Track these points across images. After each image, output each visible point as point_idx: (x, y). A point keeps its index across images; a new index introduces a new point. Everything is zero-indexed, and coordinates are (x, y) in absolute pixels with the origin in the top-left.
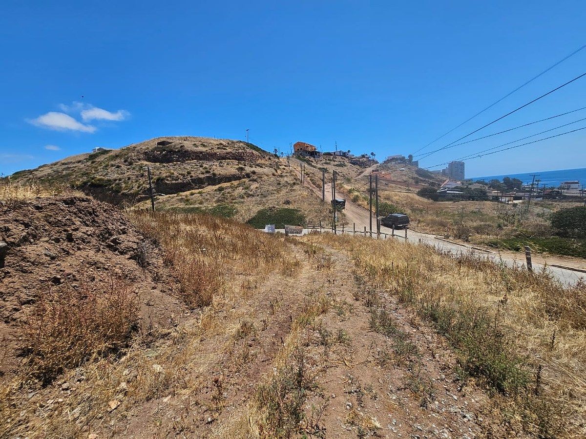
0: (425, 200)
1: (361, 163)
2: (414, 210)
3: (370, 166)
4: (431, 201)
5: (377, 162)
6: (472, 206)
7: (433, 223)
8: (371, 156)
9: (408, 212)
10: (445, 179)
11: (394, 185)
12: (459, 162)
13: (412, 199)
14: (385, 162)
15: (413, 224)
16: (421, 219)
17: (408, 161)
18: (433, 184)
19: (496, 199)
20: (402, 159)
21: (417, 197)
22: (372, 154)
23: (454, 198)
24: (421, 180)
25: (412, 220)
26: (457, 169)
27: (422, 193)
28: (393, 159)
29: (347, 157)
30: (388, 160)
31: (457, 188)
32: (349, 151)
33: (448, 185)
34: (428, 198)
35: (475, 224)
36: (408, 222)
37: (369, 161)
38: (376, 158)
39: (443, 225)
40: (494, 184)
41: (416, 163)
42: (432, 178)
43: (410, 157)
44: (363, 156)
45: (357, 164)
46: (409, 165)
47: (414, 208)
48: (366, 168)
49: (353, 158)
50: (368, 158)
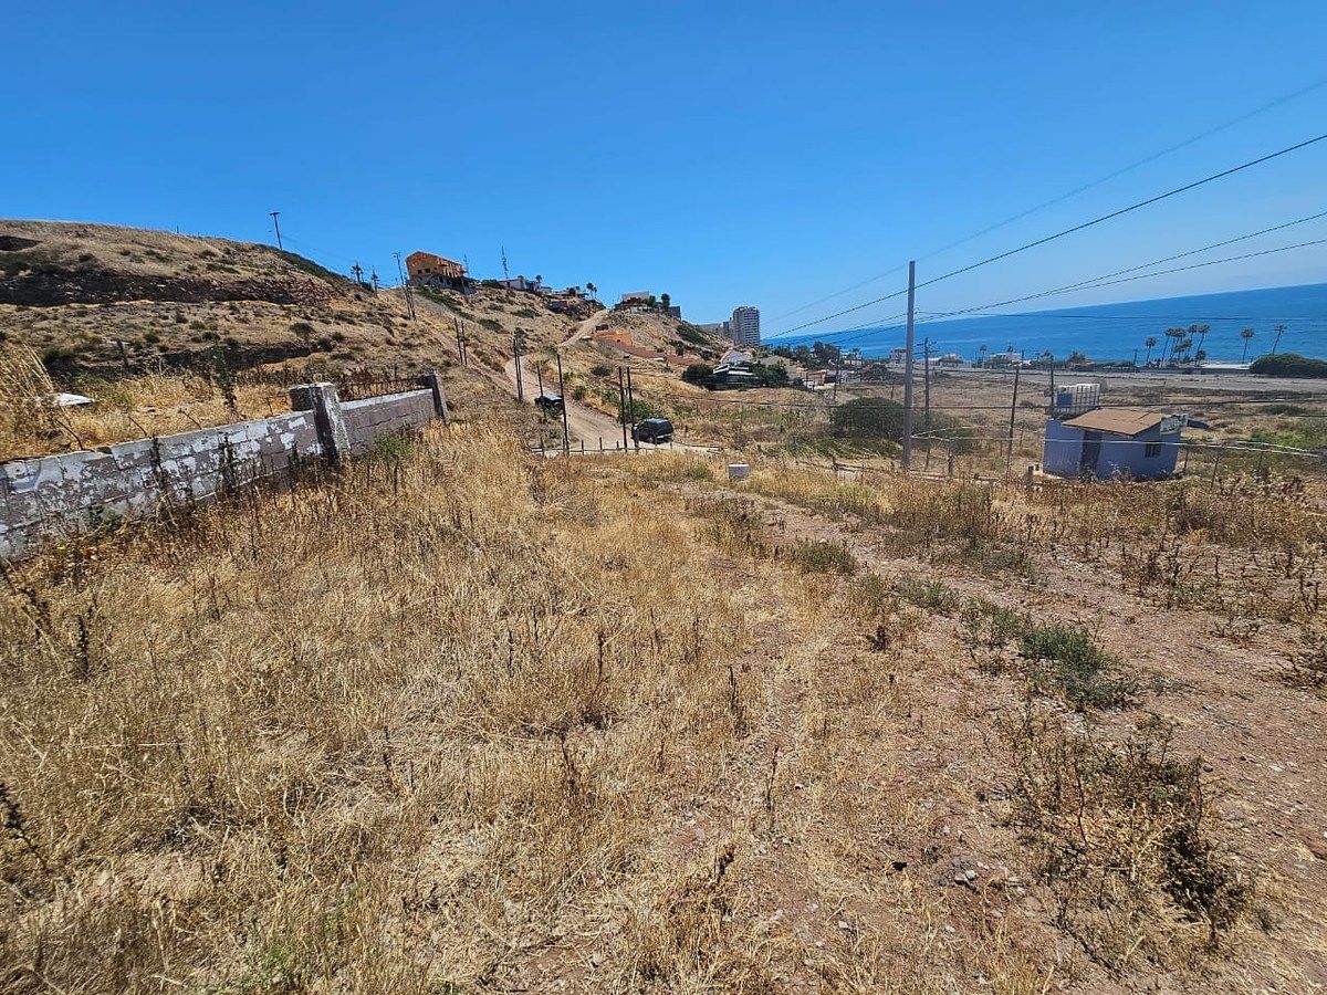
0: (696, 389)
1: (572, 307)
2: (678, 410)
3: (589, 317)
4: (705, 390)
5: (602, 307)
6: (761, 395)
7: (705, 429)
8: (588, 291)
9: (670, 413)
10: (727, 344)
11: (640, 359)
12: (752, 309)
13: (675, 389)
14: (618, 307)
15: (678, 433)
16: (689, 425)
17: (663, 307)
18: (706, 356)
19: (798, 384)
20: (651, 302)
21: (683, 385)
22: (590, 286)
23: (741, 384)
24: (688, 348)
25: (677, 428)
26: (747, 319)
27: (693, 375)
28: (633, 302)
29: (539, 295)
30: (623, 302)
31: (743, 364)
32: (538, 278)
33: (732, 358)
34: (700, 385)
35: (756, 428)
36: (671, 431)
37: (587, 303)
38: (599, 297)
39: (716, 431)
40: (799, 356)
41: (677, 310)
42: (703, 342)
43: (665, 297)
44: (572, 292)
45: (561, 311)
46: (664, 316)
47: (679, 405)
48: (581, 320)
49: (550, 297)
50: (581, 296)
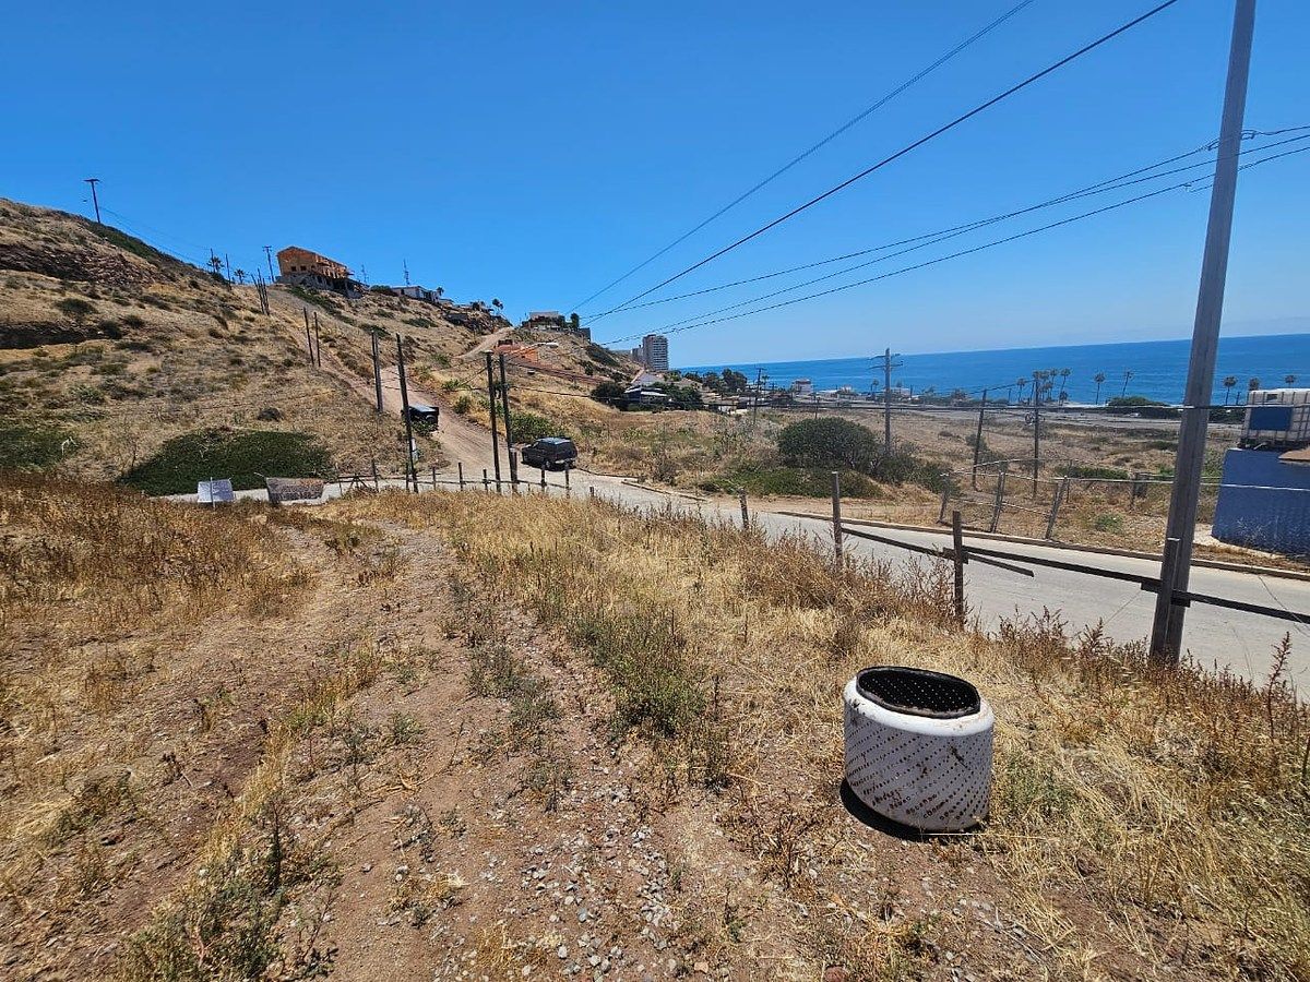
0: (606, 409)
1: (475, 321)
2: (585, 429)
3: (492, 332)
4: (616, 410)
5: (508, 324)
6: (680, 419)
7: (619, 454)
8: (493, 307)
9: (574, 431)
10: (638, 367)
11: (546, 376)
12: (661, 337)
13: (583, 407)
14: (525, 324)
15: (583, 458)
16: (599, 447)
17: (571, 327)
18: (617, 377)
19: (714, 407)
20: (560, 321)
21: (591, 403)
22: (496, 303)
23: (653, 406)
24: (598, 369)
25: (583, 451)
26: (655, 348)
27: (601, 394)
28: (541, 320)
29: (438, 305)
30: (531, 320)
31: (656, 385)
32: (440, 290)
33: (643, 378)
34: (611, 405)
35: (684, 452)
36: (574, 454)
37: (491, 318)
38: (504, 314)
39: (634, 456)
40: (710, 381)
41: (586, 333)
42: (616, 365)
43: (575, 317)
44: (476, 306)
45: (462, 323)
46: (572, 335)
47: (586, 424)
48: (483, 334)
49: (450, 308)
50: (487, 311)
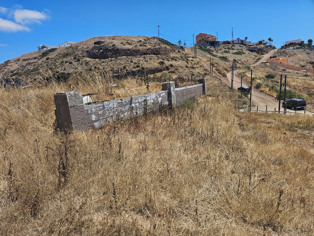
1: (260, 49)
3: (267, 53)
5: (274, 48)
8: (268, 41)
9: (305, 96)
11: (291, 71)
14: (282, 47)
15: (309, 106)
17: (307, 46)
20: (301, 44)
22: (270, 39)
25: (309, 104)
28: (291, 44)
29: (245, 45)
30: (286, 45)
32: (246, 38)
36: (305, 105)
37: (267, 47)
38: (273, 44)
43: (310, 41)
44: (260, 43)
45: (255, 51)
46: (308, 50)
47: (311, 92)
48: (263, 54)
49: (250, 45)
50: (265, 44)
